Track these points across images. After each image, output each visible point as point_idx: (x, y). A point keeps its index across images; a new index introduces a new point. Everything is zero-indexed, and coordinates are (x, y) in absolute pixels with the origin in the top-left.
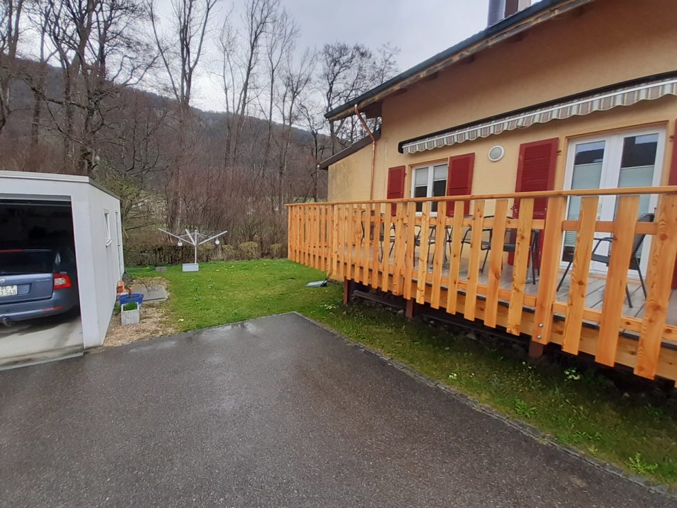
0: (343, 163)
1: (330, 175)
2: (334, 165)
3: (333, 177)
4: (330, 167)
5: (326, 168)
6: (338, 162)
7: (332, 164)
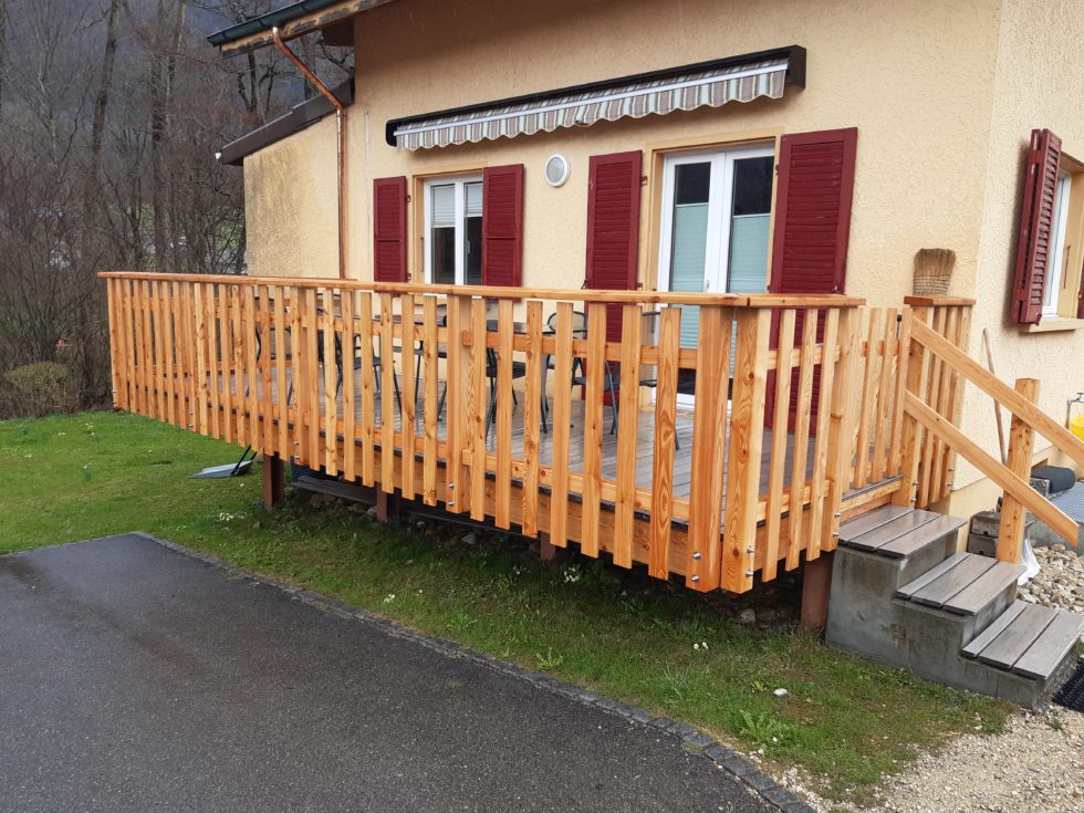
0: (276, 153)
1: (248, 182)
2: (256, 155)
3: (254, 189)
4: (246, 160)
5: (239, 162)
6: (266, 151)
7: (251, 153)
